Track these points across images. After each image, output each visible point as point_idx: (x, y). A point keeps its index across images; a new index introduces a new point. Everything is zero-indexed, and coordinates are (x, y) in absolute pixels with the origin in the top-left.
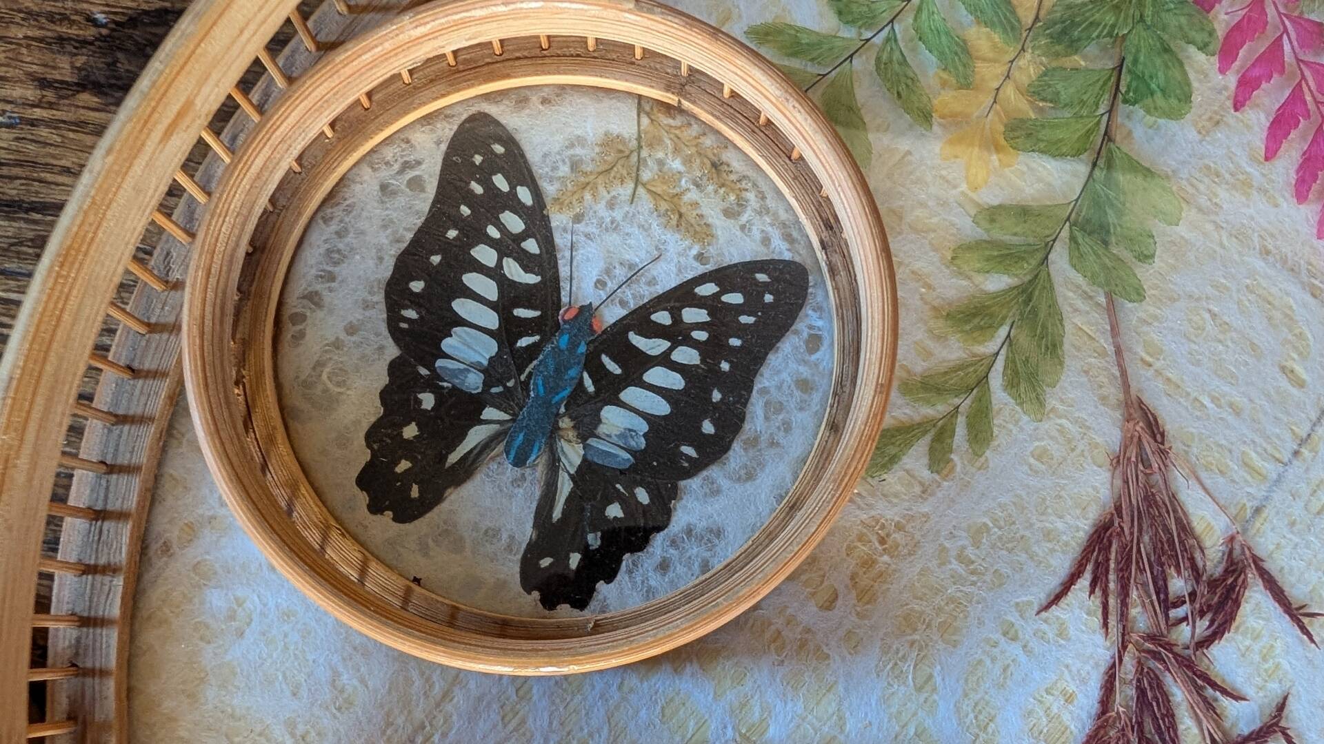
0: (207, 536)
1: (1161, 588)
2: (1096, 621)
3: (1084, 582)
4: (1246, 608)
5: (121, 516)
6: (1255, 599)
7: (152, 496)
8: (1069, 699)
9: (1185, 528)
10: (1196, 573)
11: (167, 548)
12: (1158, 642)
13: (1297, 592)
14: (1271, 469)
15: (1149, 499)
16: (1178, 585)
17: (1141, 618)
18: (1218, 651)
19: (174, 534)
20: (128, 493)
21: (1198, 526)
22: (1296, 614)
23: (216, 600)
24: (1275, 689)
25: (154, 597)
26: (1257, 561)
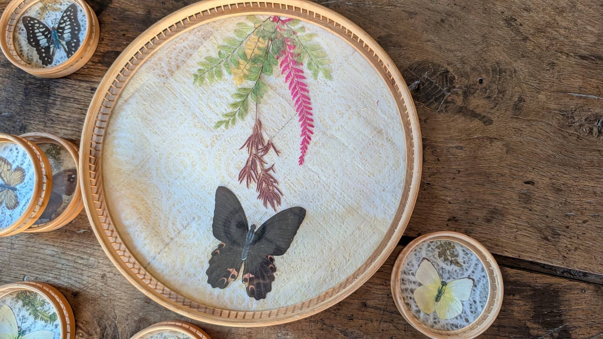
0: (115, 132)
1: (257, 147)
2: (247, 152)
3: (246, 146)
4: (270, 151)
5: (103, 128)
6: (272, 149)
7: (108, 126)
8: (242, 163)
9: (262, 138)
10: (263, 145)
11: (109, 134)
12: (256, 155)
13: (278, 149)
14: (277, 131)
15: (257, 134)
16: (260, 147)
17: (254, 151)
18: (264, 157)
19: (110, 132)
20: (104, 125)
21: (264, 138)
22: (277, 152)
23: (116, 142)
24: (273, 163)
25: (107, 141)
26: (272, 144)
